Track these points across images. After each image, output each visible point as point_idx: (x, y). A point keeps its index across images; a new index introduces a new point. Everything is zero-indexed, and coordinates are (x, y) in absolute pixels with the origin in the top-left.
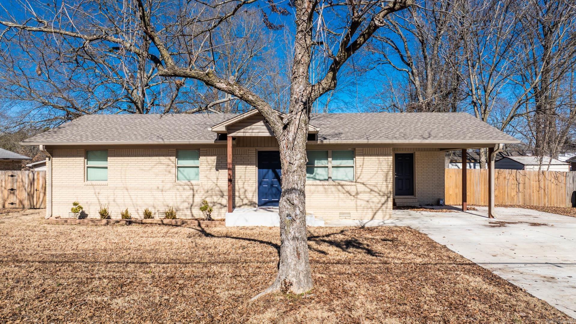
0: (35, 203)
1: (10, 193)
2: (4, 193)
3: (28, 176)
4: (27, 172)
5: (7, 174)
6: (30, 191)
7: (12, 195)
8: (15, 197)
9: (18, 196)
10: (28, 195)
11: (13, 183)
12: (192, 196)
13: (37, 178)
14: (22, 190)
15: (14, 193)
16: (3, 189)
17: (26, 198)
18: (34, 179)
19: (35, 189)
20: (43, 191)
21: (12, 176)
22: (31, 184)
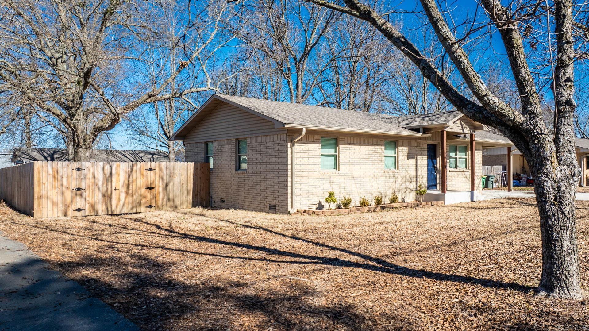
0: (114, 208)
1: (76, 194)
2: (66, 194)
3: (103, 169)
4: (101, 164)
5: (70, 167)
6: (107, 191)
7: (78, 198)
8: (83, 200)
9: (88, 199)
10: (104, 196)
11: (80, 179)
12: (394, 183)
13: (116, 173)
14: (93, 190)
15: (81, 195)
16: (64, 189)
17: (101, 201)
18: (111, 174)
19: (114, 188)
20: (125, 190)
21: (79, 169)
22: (107, 181)
